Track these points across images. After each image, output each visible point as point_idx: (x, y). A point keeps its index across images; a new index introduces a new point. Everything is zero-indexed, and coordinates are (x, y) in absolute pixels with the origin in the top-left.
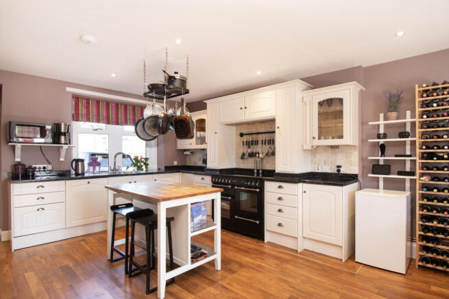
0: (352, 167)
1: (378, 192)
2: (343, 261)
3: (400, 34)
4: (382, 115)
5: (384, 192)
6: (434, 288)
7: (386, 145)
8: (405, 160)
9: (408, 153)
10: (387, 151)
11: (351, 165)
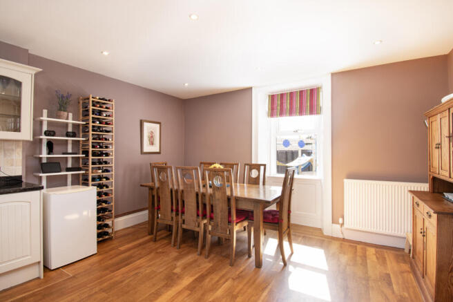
0: (14, 167)
1: (67, 189)
2: (42, 277)
3: (106, 53)
4: (45, 112)
5: (72, 188)
6: (122, 248)
7: (54, 142)
8: (67, 158)
9: (70, 150)
10: (55, 148)
11: (12, 165)
